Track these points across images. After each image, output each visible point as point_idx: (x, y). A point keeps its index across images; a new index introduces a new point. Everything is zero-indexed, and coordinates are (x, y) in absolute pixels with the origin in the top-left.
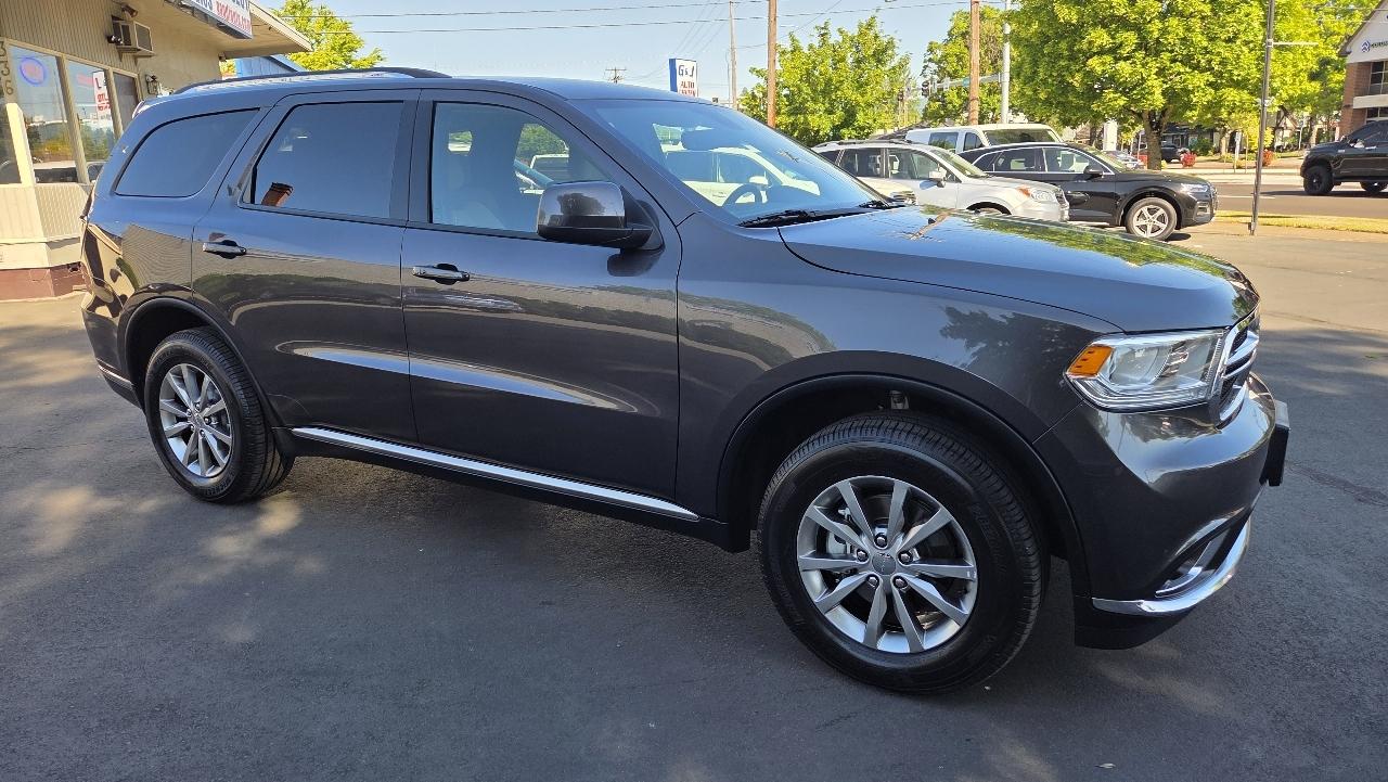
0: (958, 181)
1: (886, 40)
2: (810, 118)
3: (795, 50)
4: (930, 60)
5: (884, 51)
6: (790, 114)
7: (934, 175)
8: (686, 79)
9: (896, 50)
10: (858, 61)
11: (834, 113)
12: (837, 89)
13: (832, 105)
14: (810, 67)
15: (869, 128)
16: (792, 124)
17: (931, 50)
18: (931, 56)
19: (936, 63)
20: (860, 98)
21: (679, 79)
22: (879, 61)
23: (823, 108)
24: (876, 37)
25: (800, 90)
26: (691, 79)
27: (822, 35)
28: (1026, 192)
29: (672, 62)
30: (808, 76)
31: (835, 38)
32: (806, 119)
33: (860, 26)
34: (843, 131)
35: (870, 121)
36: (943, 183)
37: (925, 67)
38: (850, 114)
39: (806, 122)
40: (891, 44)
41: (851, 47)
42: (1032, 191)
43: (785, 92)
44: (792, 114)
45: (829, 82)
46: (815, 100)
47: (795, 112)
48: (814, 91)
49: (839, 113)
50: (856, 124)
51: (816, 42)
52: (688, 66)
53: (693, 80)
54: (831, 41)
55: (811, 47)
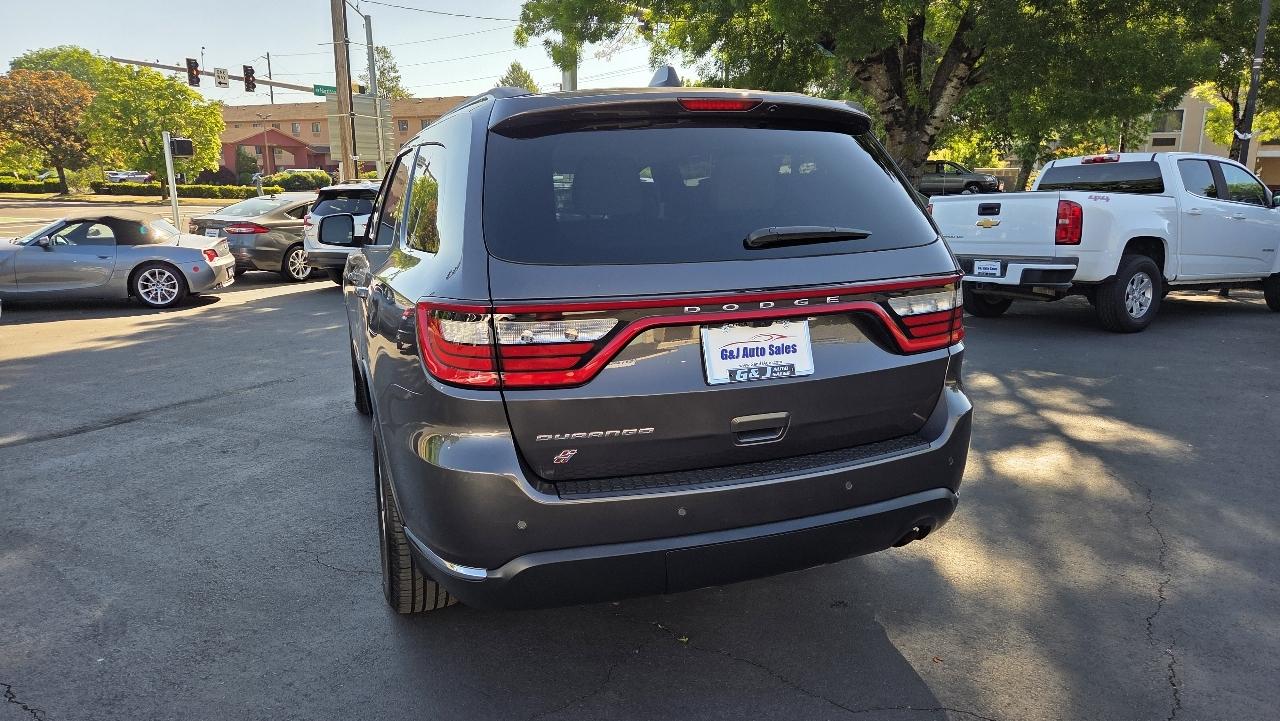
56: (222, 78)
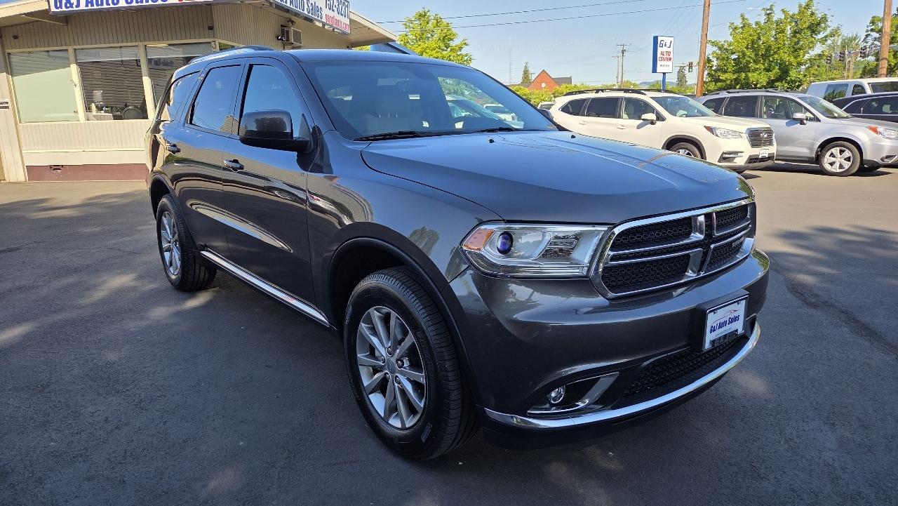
0: (818, 120)
1: (820, 16)
2: (750, 75)
3: (744, 26)
4: (872, 30)
5: (819, 24)
6: (734, 72)
7: (798, 115)
8: (665, 49)
9: (829, 23)
10: (795, 33)
11: (771, 71)
12: (775, 53)
13: (770, 65)
14: (755, 38)
15: (799, 81)
16: (736, 79)
17: (873, 23)
18: (873, 27)
19: (877, 32)
20: (792, 59)
21: (660, 50)
22: (813, 32)
23: (763, 67)
24: (813, 14)
25: (744, 55)
26: (668, 50)
27: (768, 14)
28: (875, 130)
29: (656, 39)
30: (753, 45)
31: (778, 15)
32: (747, 76)
33: (800, 6)
34: (777, 84)
35: (801, 77)
36: (805, 121)
37: (867, 36)
38: (785, 72)
39: (747, 78)
40: (824, 19)
41: (791, 22)
42: (880, 129)
43: (734, 57)
44: (738, 72)
45: (768, 49)
46: (756, 62)
47: (738, 71)
48: (756, 55)
49: (776, 70)
50: (788, 78)
51: (762, 19)
52: (667, 40)
53: (671, 50)
54: (775, 19)
55: (757, 23)
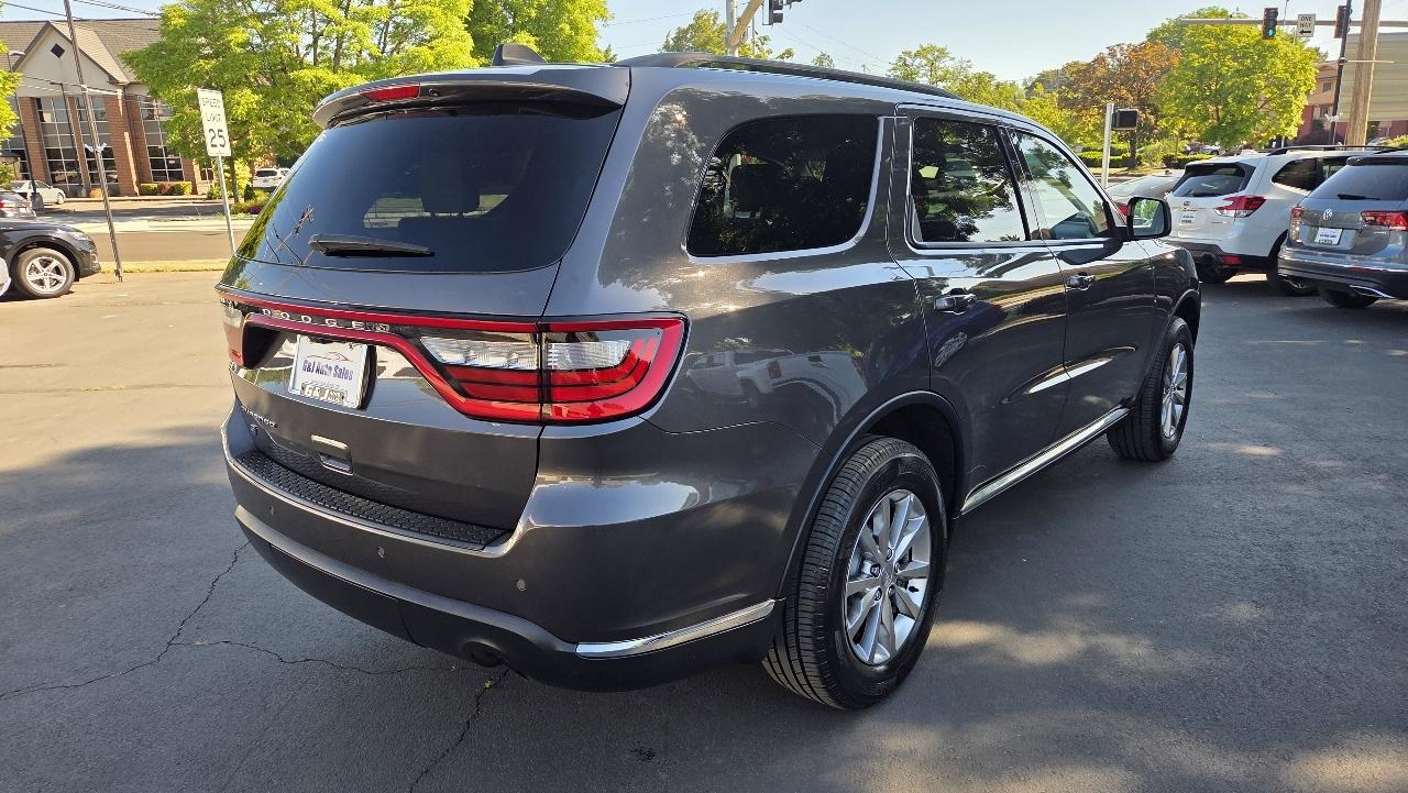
56: (1306, 24)
